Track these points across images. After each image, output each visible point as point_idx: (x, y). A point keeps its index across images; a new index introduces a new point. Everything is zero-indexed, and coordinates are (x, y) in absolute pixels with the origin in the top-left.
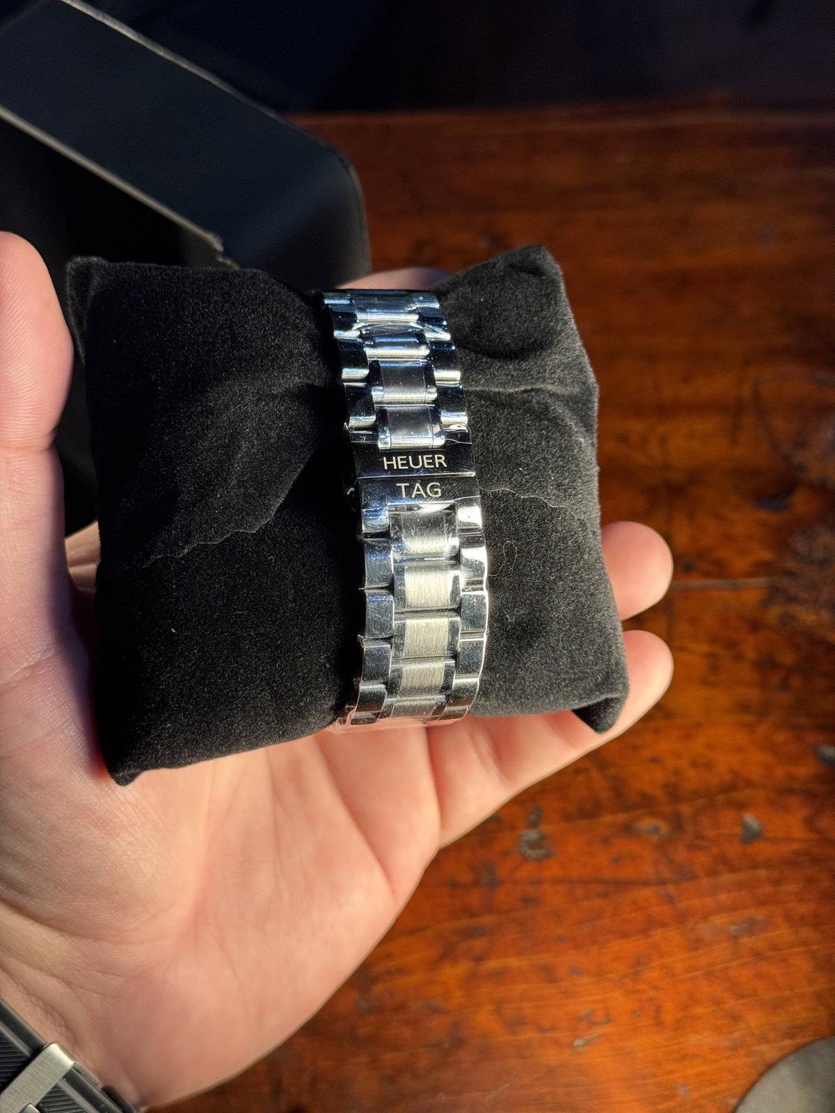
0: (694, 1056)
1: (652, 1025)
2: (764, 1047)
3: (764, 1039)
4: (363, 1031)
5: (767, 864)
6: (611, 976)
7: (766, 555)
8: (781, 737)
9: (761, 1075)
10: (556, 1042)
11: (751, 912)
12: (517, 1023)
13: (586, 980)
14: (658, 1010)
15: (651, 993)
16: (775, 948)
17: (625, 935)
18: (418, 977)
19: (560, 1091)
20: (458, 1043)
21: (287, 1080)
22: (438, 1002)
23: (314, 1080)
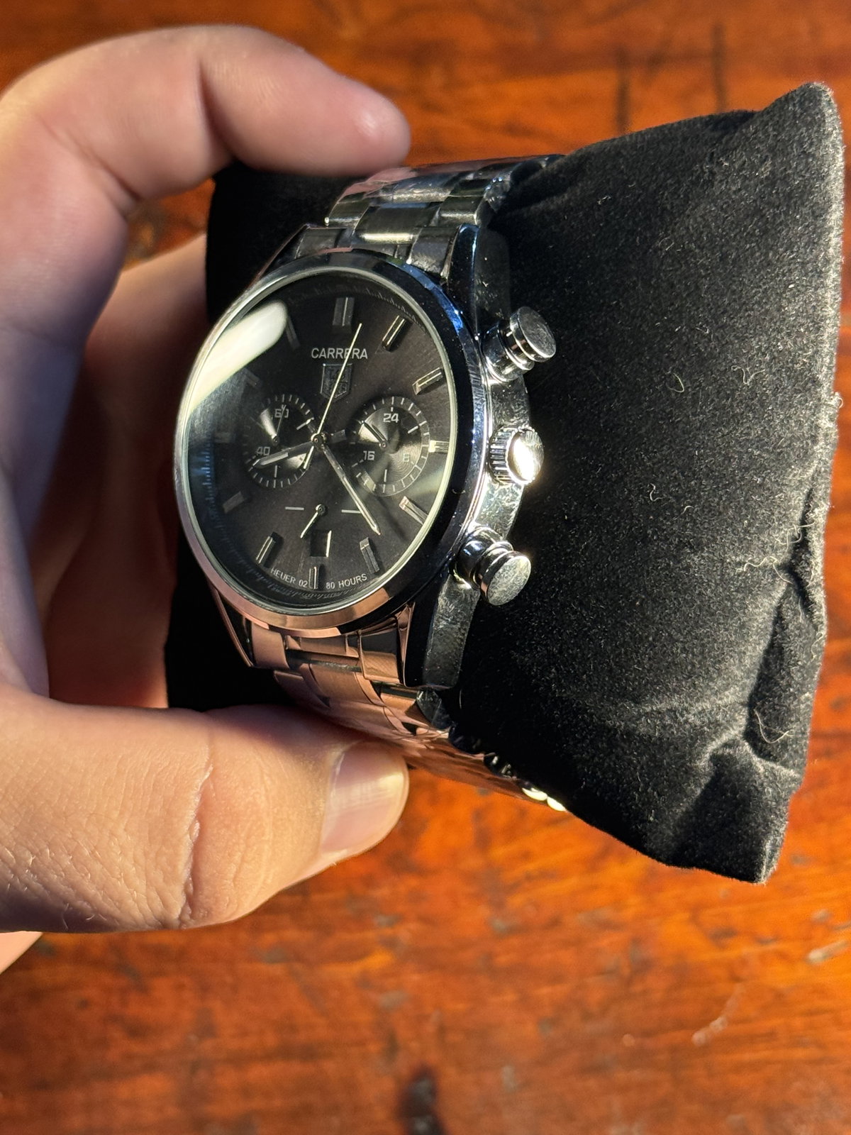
4: (503, 960)
10: (783, 956)
12: (722, 935)
13: (815, 870)
18: (572, 882)
19: (798, 1022)
20: (643, 967)
21: (403, 1033)
22: (606, 914)
23: (442, 1030)
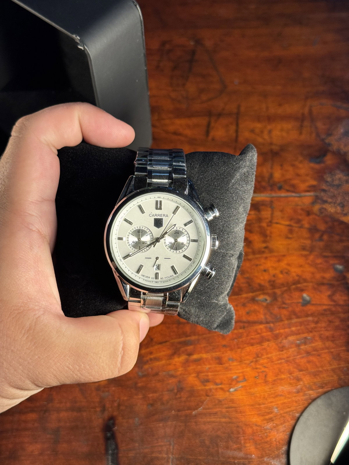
0: (281, 395)
1: (263, 382)
2: (311, 392)
3: (310, 389)
4: (140, 385)
5: (312, 315)
6: (246, 362)
7: (314, 183)
8: (319, 261)
9: (309, 404)
10: (222, 389)
11: (305, 335)
12: (206, 381)
13: (235, 363)
14: (266, 376)
15: (263, 369)
16: (316, 350)
17: (252, 345)
18: (163, 362)
19: (224, 410)
20: (180, 390)
21: (108, 405)
22: (172, 372)
23: (119, 405)
